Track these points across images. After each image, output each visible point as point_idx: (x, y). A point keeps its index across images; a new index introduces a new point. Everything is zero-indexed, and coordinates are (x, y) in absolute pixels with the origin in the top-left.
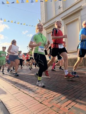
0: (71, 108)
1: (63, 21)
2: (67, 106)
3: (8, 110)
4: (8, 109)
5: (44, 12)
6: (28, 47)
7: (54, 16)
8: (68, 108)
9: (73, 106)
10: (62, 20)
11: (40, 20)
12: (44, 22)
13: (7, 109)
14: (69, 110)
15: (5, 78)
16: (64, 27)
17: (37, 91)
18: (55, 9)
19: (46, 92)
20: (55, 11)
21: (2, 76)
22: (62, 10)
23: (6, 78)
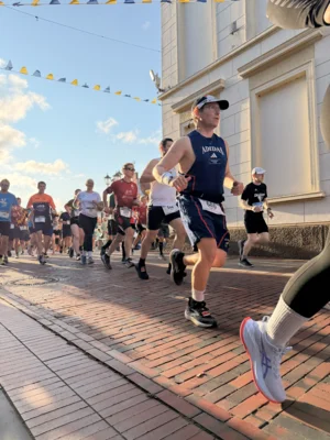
0: (271, 421)
1: (247, 81)
2: (254, 412)
3: (24, 422)
4: (24, 417)
5: (175, 43)
6: (108, 177)
7: (212, 59)
8: (260, 423)
9: (277, 415)
10: (245, 76)
11: (160, 76)
12: (175, 83)
13: (21, 418)
14: (261, 427)
15: (18, 294)
16: (248, 105)
17: (141, 349)
18: (218, 33)
19: (174, 356)
20: (219, 42)
21: (6, 288)
22: (242, 39)
23: (20, 297)
